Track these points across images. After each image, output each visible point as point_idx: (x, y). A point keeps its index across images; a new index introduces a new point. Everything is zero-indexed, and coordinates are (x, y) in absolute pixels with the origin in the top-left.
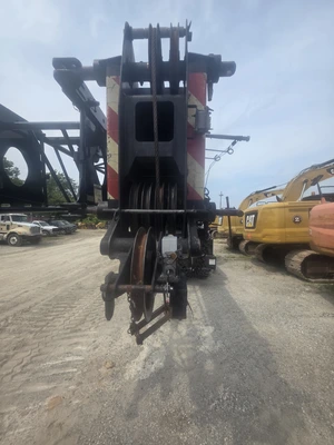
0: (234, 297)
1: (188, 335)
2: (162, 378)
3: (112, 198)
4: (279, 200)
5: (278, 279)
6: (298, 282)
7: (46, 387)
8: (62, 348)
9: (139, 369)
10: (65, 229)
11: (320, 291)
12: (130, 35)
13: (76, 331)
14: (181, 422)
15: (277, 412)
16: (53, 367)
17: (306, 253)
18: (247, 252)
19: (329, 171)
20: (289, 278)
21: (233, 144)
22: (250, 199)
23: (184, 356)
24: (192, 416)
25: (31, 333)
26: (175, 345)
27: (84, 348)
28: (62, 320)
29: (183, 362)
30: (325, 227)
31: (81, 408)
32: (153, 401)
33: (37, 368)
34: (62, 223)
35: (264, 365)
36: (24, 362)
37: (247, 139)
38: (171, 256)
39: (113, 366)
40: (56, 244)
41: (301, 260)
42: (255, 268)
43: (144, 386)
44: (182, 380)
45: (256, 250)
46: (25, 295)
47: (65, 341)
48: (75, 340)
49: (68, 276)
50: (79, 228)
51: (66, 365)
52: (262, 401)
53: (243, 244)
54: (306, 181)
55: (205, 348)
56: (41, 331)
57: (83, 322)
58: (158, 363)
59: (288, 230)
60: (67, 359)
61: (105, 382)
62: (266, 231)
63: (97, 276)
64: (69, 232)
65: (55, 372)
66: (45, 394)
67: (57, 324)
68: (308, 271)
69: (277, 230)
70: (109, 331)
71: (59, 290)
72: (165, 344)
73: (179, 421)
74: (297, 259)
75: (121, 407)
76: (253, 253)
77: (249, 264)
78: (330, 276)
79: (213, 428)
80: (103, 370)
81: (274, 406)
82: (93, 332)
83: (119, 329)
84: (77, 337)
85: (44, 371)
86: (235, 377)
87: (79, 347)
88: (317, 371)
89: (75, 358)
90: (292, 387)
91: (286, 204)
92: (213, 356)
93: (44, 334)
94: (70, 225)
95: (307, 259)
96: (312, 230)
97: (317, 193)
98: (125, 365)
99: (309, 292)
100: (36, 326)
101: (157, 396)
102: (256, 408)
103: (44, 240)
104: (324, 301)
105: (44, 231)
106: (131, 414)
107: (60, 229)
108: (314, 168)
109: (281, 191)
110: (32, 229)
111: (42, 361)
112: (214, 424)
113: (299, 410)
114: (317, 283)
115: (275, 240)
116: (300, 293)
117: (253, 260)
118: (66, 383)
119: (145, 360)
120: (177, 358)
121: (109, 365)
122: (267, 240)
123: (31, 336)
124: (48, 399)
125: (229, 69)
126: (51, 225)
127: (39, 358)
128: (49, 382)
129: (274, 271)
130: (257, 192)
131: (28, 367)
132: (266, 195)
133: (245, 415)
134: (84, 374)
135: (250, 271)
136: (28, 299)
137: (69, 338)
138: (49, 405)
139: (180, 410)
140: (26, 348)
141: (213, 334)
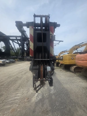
0: (58, 78)
1: (47, 89)
2: (41, 101)
3: (31, 56)
4: (68, 53)
5: (68, 73)
6: (73, 74)
7: (10, 106)
8: (13, 95)
9: (35, 99)
10: (12, 62)
11: (78, 76)
12: (35, 16)
13: (17, 90)
14: (47, 112)
15: (70, 107)
16: (11, 100)
17: (75, 67)
18: (61, 67)
19: (79, 46)
20: (71, 73)
21: (59, 42)
22: (61, 53)
23: (47, 95)
24: (50, 110)
25: (4, 91)
26: (44, 92)
27: (20, 95)
28: (13, 87)
29: (47, 96)
30: (79, 60)
31: (20, 111)
32: (39, 107)
33: (7, 101)
34: (11, 60)
35: (67, 96)
36: (3, 100)
37: (63, 41)
38: (49, 72)
39: (28, 99)
40: (10, 66)
41: (74, 68)
42: (63, 71)
43: (37, 103)
44: (47, 101)
45: (63, 66)
46: (2, 81)
47: (14, 93)
48: (17, 92)
49: (14, 75)
50: (16, 61)
51: (15, 99)
52: (67, 105)
53: (60, 65)
54: (74, 49)
55: (52, 92)
56: (7, 91)
57: (19, 87)
58: (40, 97)
59: (70, 61)
60: (15, 98)
61: (26, 103)
62: (65, 61)
63: (22, 74)
64: (13, 62)
65: (12, 102)
66: (10, 108)
67: (12, 88)
68: (76, 71)
69: (68, 61)
70: (26, 89)
71: (11, 79)
72: (41, 92)
73: (46, 112)
74: (73, 68)
75: (31, 110)
76: (62, 67)
77: (61, 70)
78: (81, 72)
79: (55, 113)
80: (25, 100)
81: (70, 106)
82: (22, 90)
83: (29, 88)
84: (17, 91)
85: (9, 102)
86: (60, 99)
87: (18, 94)
88: (79, 96)
89: (18, 97)
90: (74, 100)
91: (70, 55)
92: (54, 94)
93: (8, 91)
94: (13, 60)
95: (75, 68)
96: (76, 61)
97: (77, 52)
98: (31, 98)
99: (76, 76)
100: (6, 89)
101: (40, 106)
102: (65, 107)
103: (6, 65)
104: (79, 78)
105: (6, 62)
106: (34, 112)
107: (11, 62)
108: (76, 46)
109: (68, 51)
110: (3, 62)
111: (8, 99)
112: (55, 112)
113: (76, 106)
114: (78, 74)
115: (68, 63)
116: (74, 77)
117: (62, 69)
118: (16, 105)
119: (37, 97)
120: (45, 95)
121: (27, 98)
122: (65, 63)
123: (4, 92)
124: (11, 110)
125: (59, 26)
126: (8, 60)
127: (7, 98)
128: (10, 105)
129: (67, 71)
130: (63, 51)
131: (4, 101)
132: (65, 52)
133: (63, 109)
134: (20, 102)
135: (62, 71)
136: (3, 82)
137: (15, 92)
138: (11, 111)
139: (47, 109)
140: (3, 96)
141: (53, 88)
